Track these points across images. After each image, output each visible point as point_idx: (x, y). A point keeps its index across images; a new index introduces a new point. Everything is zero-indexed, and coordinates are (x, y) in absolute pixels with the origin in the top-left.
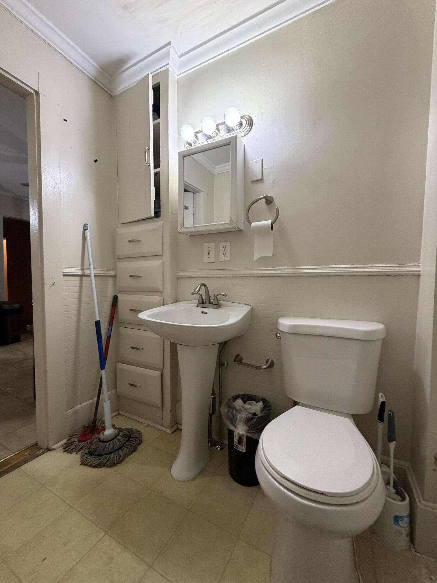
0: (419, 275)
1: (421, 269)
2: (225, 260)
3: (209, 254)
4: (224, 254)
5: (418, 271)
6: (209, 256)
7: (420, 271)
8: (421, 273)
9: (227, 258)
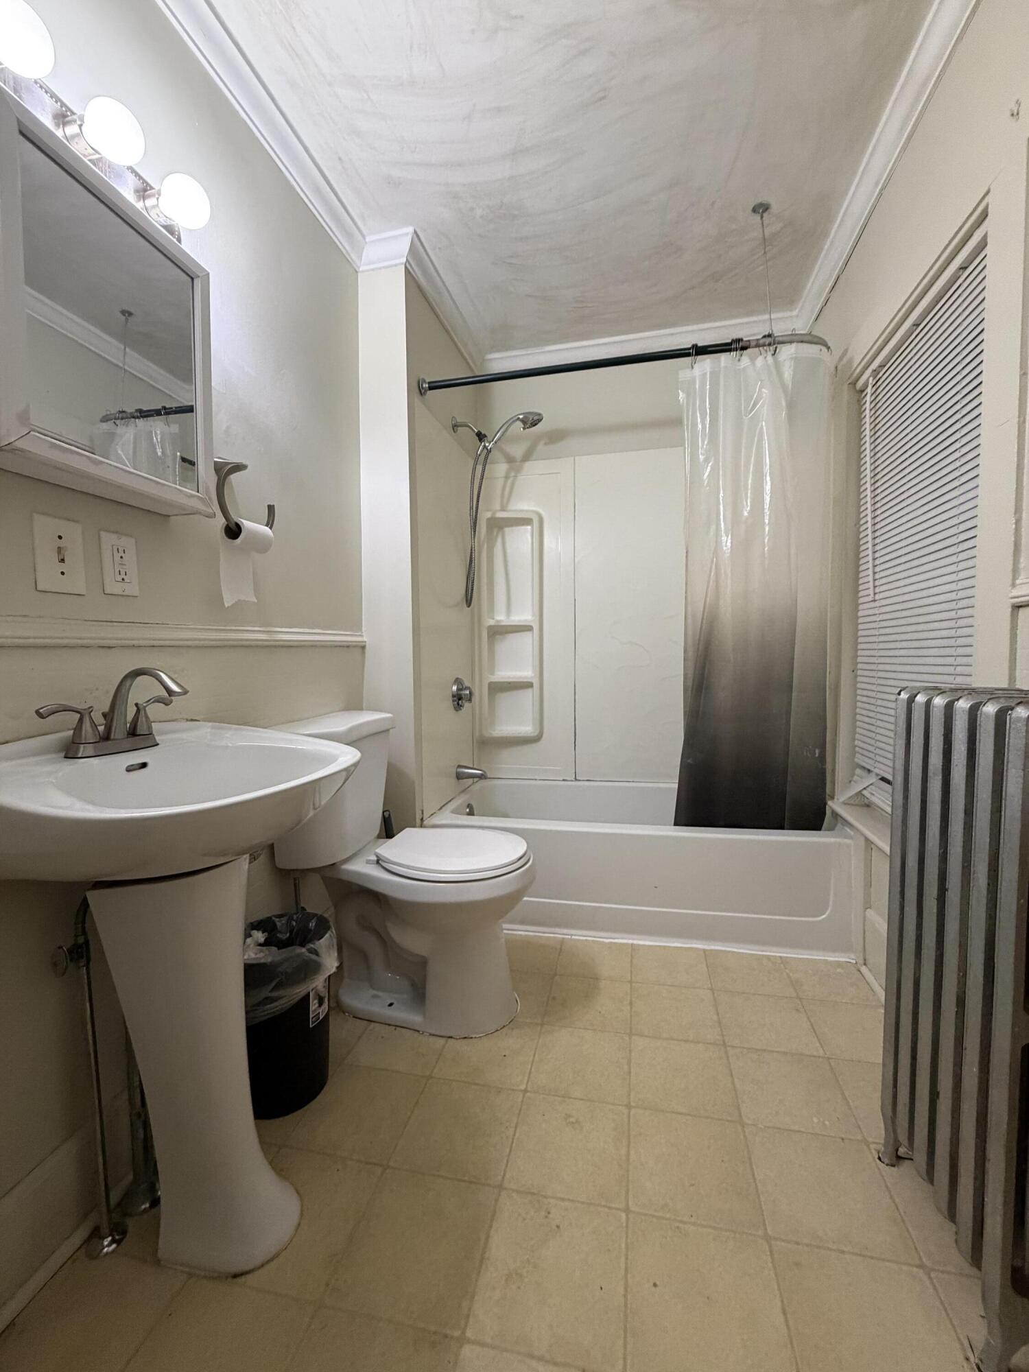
0: (363, 647)
1: (365, 639)
2: (124, 594)
3: (62, 560)
4: (123, 572)
5: (363, 642)
6: (62, 567)
7: (365, 642)
8: (367, 644)
9: (132, 589)
